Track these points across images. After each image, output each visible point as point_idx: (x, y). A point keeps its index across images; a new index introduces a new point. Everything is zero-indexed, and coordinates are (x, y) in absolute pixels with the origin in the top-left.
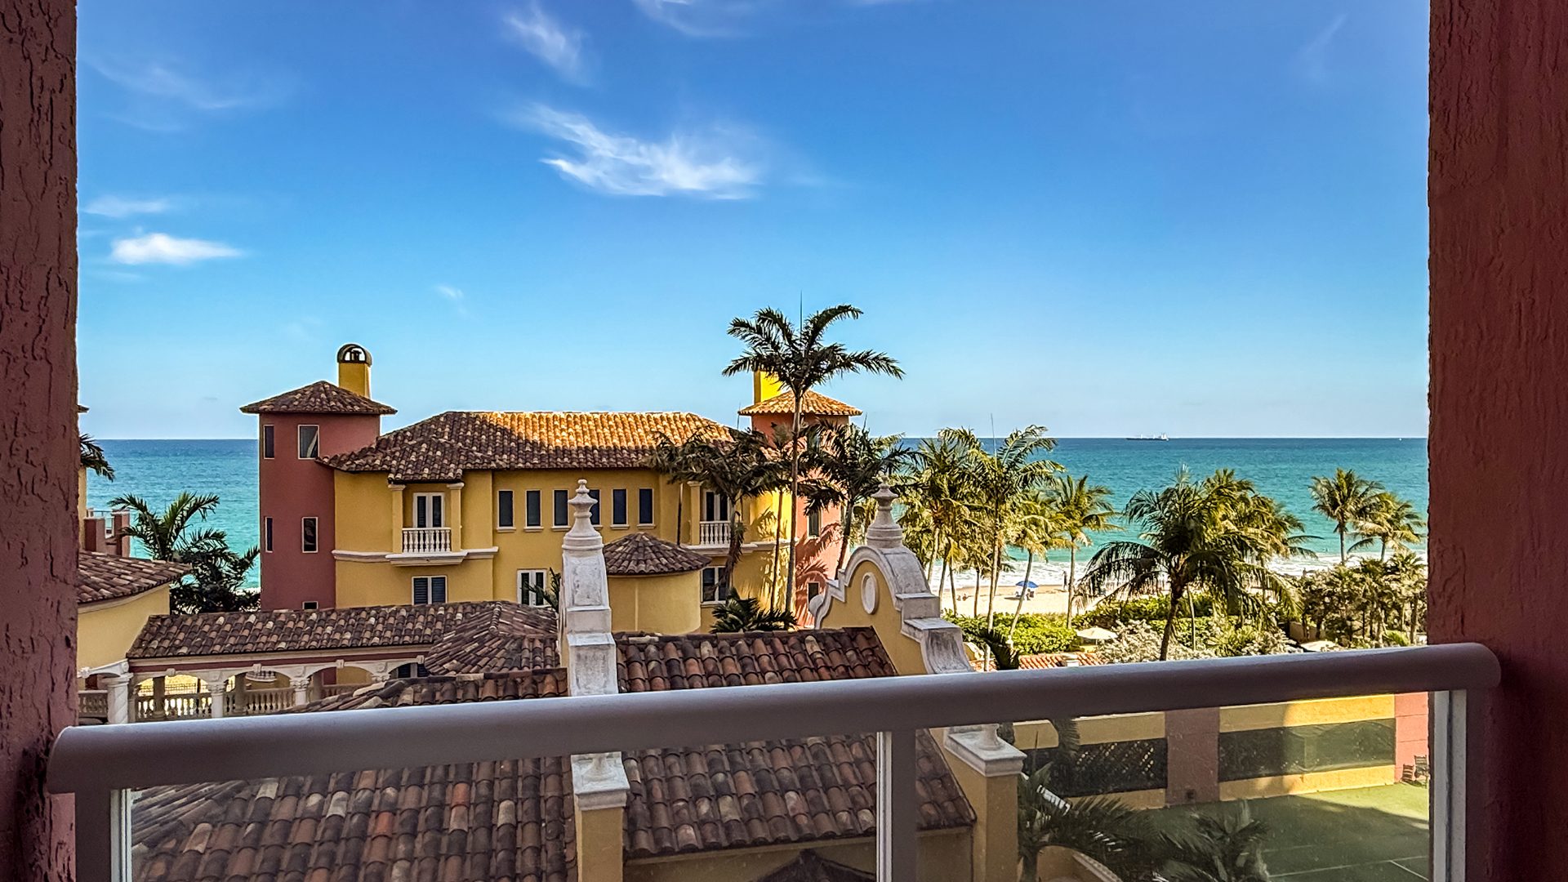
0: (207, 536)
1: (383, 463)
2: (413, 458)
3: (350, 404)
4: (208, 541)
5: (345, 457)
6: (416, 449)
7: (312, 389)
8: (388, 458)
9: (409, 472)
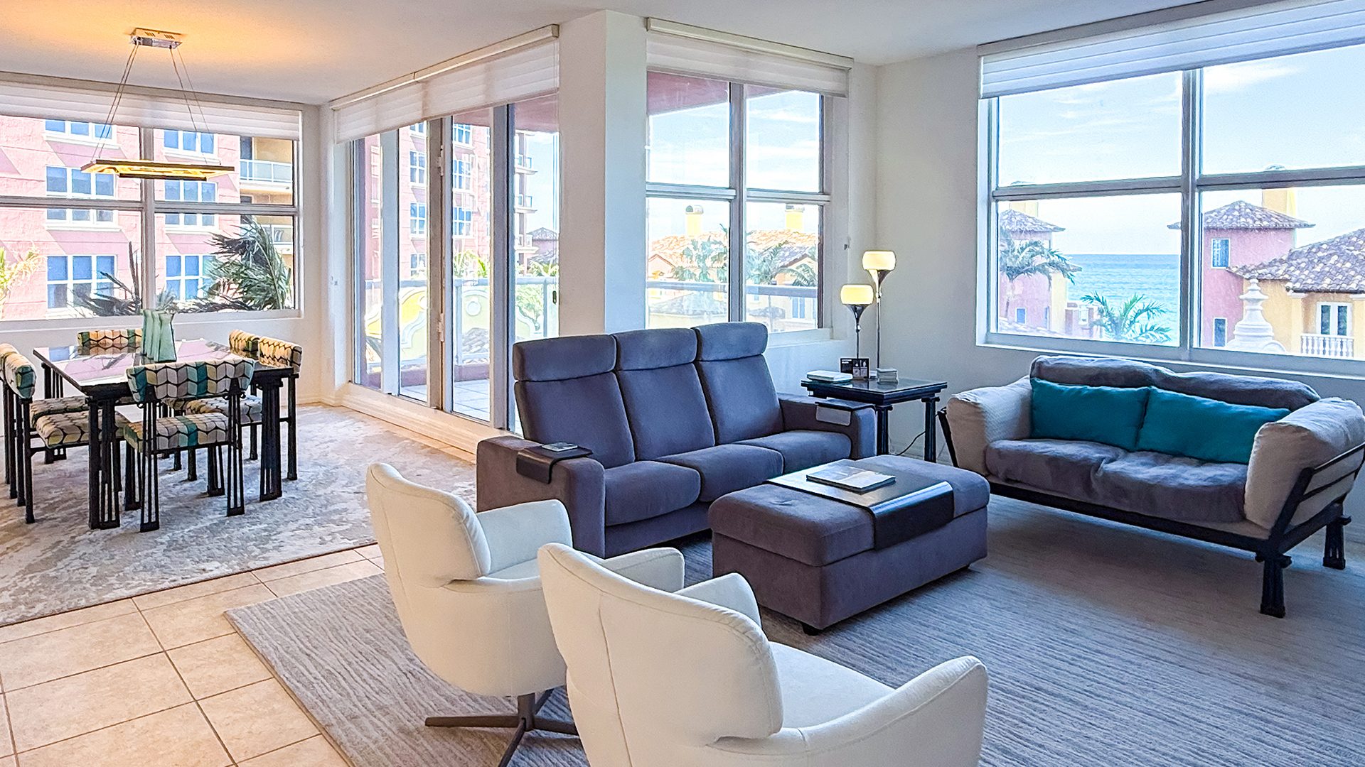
0: (1152, 328)
1: (1286, 272)
2: (1318, 269)
3: (1260, 219)
4: (1153, 333)
5: (1253, 267)
6: (1324, 261)
7: (1227, 208)
8: (1292, 268)
9: (1309, 281)
